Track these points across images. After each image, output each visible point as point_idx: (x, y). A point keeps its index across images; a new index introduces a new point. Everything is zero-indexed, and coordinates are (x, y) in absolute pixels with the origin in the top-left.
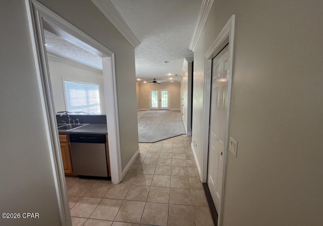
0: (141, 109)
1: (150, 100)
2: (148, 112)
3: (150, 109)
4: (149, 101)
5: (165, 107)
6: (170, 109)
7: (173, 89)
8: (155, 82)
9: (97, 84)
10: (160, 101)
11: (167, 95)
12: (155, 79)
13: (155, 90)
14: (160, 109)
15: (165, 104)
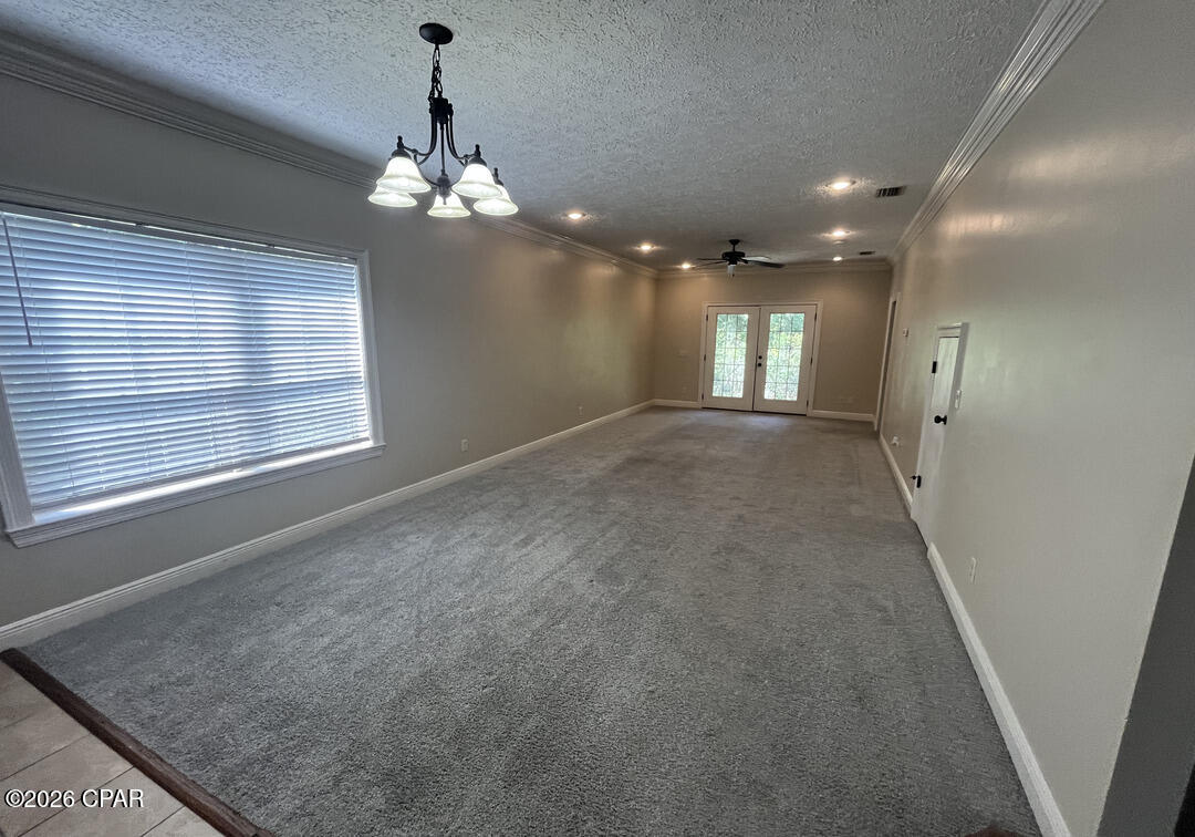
0: (660, 402)
1: (708, 358)
2: (694, 417)
3: (699, 404)
4: (699, 363)
5: (780, 397)
6: (811, 412)
7: (839, 300)
8: (733, 257)
9: (354, 260)
10: (757, 363)
11: (799, 337)
12: (735, 242)
13: (734, 306)
14: (753, 404)
15: (783, 381)
